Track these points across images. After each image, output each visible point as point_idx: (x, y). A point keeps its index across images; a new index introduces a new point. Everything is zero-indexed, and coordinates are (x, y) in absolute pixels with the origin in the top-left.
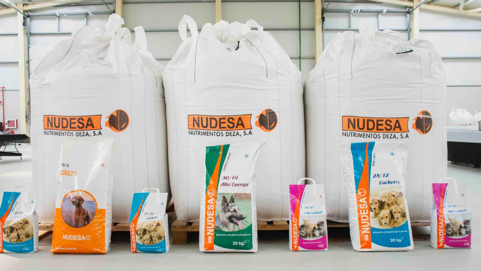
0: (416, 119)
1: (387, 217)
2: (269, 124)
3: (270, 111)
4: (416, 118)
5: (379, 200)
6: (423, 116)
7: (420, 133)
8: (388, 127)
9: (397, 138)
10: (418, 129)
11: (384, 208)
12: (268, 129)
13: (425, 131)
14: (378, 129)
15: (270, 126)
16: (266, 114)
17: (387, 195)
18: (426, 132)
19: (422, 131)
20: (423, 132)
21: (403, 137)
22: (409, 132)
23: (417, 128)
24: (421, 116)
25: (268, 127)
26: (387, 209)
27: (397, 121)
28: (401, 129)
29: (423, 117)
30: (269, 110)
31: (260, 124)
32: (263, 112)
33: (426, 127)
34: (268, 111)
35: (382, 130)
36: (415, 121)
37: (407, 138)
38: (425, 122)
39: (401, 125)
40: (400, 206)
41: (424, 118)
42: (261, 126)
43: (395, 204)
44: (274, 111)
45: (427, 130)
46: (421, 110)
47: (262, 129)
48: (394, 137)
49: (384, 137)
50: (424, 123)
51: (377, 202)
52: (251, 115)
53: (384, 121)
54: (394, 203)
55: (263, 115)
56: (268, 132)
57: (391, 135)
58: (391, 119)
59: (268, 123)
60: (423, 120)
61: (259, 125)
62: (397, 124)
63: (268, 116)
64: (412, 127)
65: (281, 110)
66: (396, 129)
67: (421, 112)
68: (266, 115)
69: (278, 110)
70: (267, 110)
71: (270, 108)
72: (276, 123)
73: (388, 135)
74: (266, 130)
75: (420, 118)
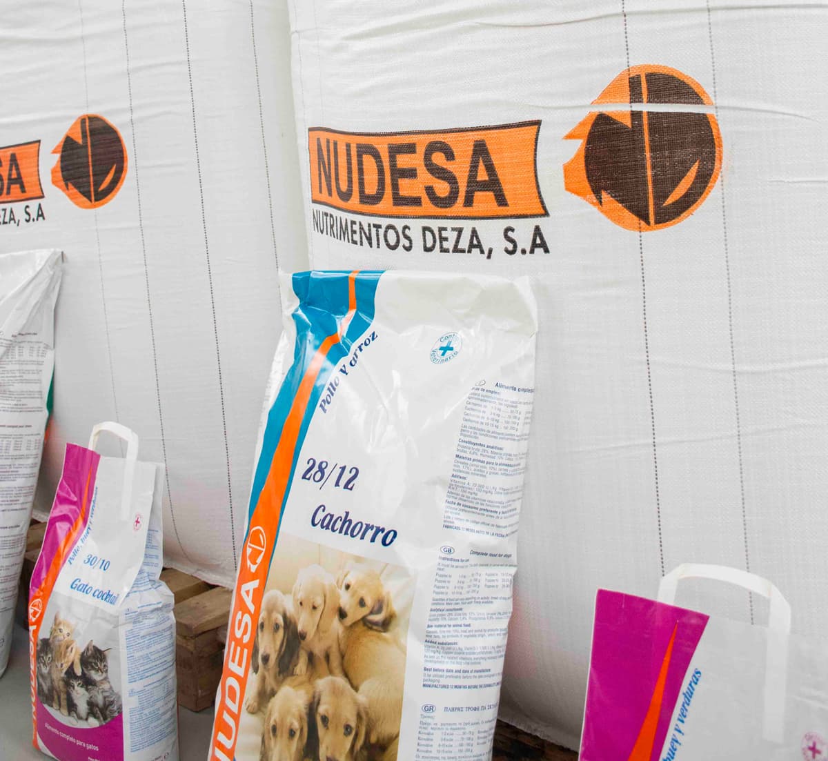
0: (588, 128)
1: (292, 733)
2: (94, 175)
3: (97, 125)
4: (582, 124)
5: (288, 614)
6: (637, 107)
7: (618, 220)
8: (442, 189)
9: (490, 251)
10: (605, 196)
11: (292, 674)
12: (93, 198)
13: (657, 205)
14: (399, 200)
15: (97, 184)
16: (80, 135)
17: (319, 601)
18: (667, 216)
19: (630, 208)
20: (644, 217)
21: (515, 246)
22: (546, 214)
23: (597, 191)
24: (620, 109)
25: (92, 189)
26: (301, 684)
27: (480, 150)
28: (501, 200)
29: (636, 116)
30: (93, 119)
31: (63, 176)
32: (71, 129)
33: (665, 184)
34: (87, 124)
35: (416, 201)
36: (578, 145)
37: (539, 251)
38: (653, 150)
39: (499, 171)
40: (356, 689)
41: (645, 121)
42: (67, 185)
43: (337, 671)
44: (113, 121)
45: (670, 201)
46: (614, 67)
47: (72, 197)
48: (472, 246)
49: (429, 245)
50: (648, 155)
51: (281, 621)
52: (39, 141)
53: (421, 150)
54: (335, 661)
55: (72, 140)
56: (92, 211)
57: (456, 233)
58: (448, 139)
59: (91, 173)
60: (636, 129)
61: (63, 183)
62: (481, 167)
63: (89, 144)
64: (563, 185)
65: (136, 116)
66: (478, 195)
67: (620, 78)
68: (80, 141)
69: (126, 117)
70: (83, 121)
71: (93, 111)
72: (120, 171)
73: (444, 234)
74: (85, 199)
75: (615, 122)
